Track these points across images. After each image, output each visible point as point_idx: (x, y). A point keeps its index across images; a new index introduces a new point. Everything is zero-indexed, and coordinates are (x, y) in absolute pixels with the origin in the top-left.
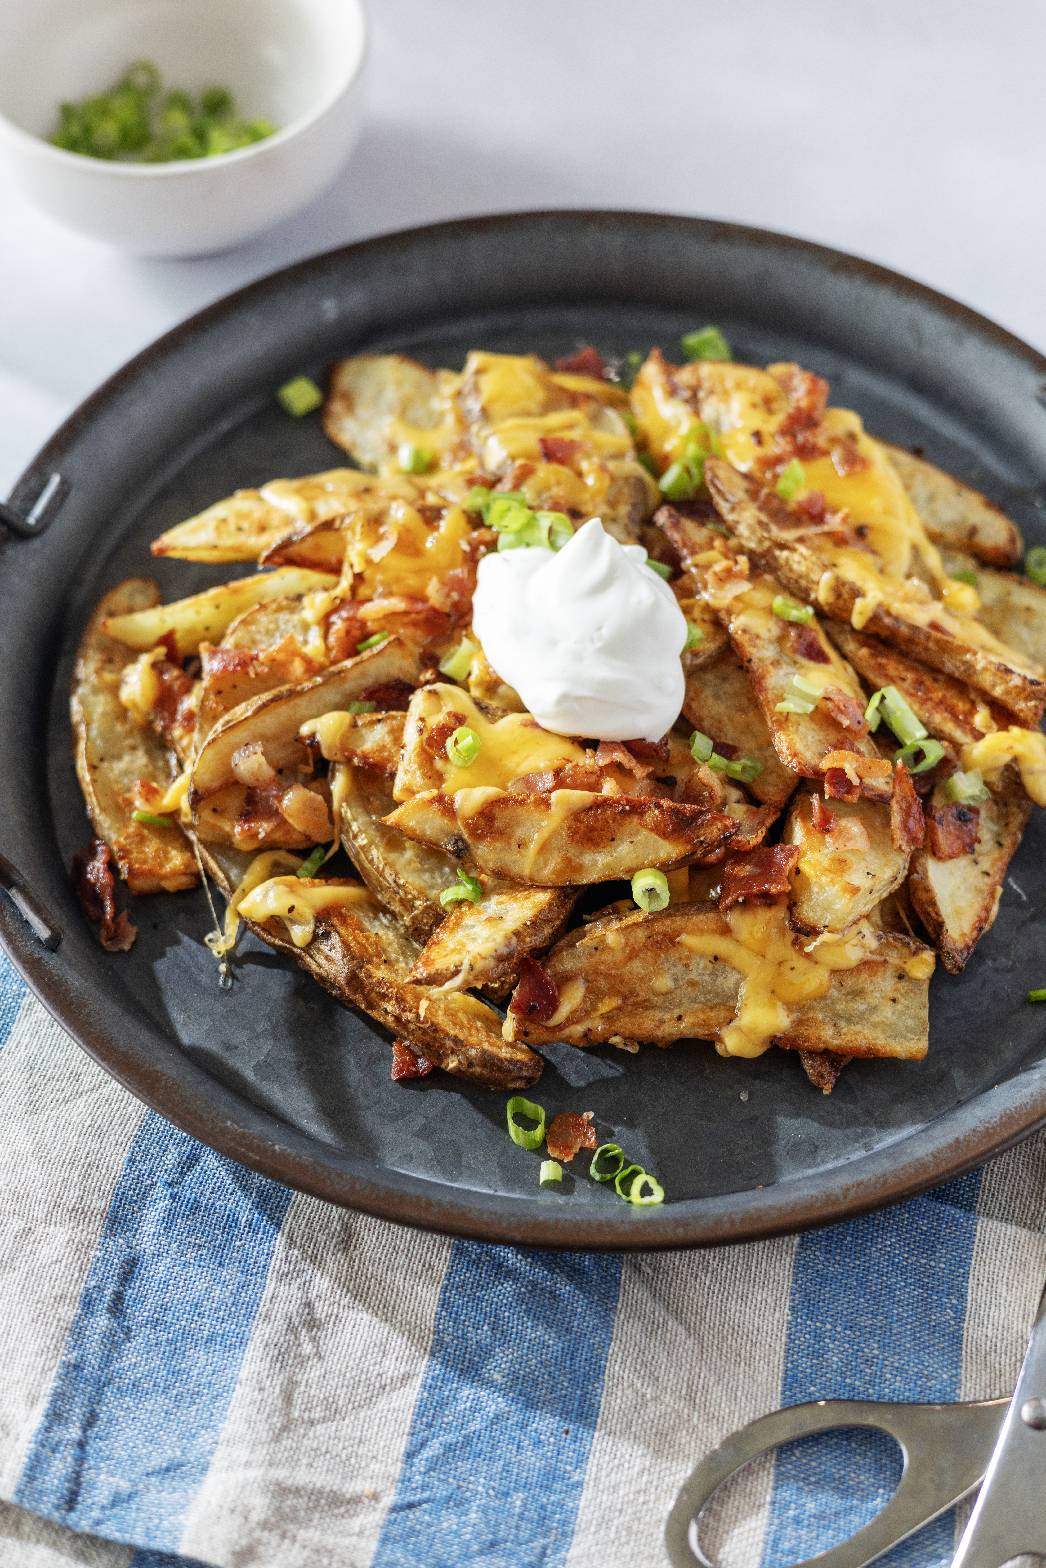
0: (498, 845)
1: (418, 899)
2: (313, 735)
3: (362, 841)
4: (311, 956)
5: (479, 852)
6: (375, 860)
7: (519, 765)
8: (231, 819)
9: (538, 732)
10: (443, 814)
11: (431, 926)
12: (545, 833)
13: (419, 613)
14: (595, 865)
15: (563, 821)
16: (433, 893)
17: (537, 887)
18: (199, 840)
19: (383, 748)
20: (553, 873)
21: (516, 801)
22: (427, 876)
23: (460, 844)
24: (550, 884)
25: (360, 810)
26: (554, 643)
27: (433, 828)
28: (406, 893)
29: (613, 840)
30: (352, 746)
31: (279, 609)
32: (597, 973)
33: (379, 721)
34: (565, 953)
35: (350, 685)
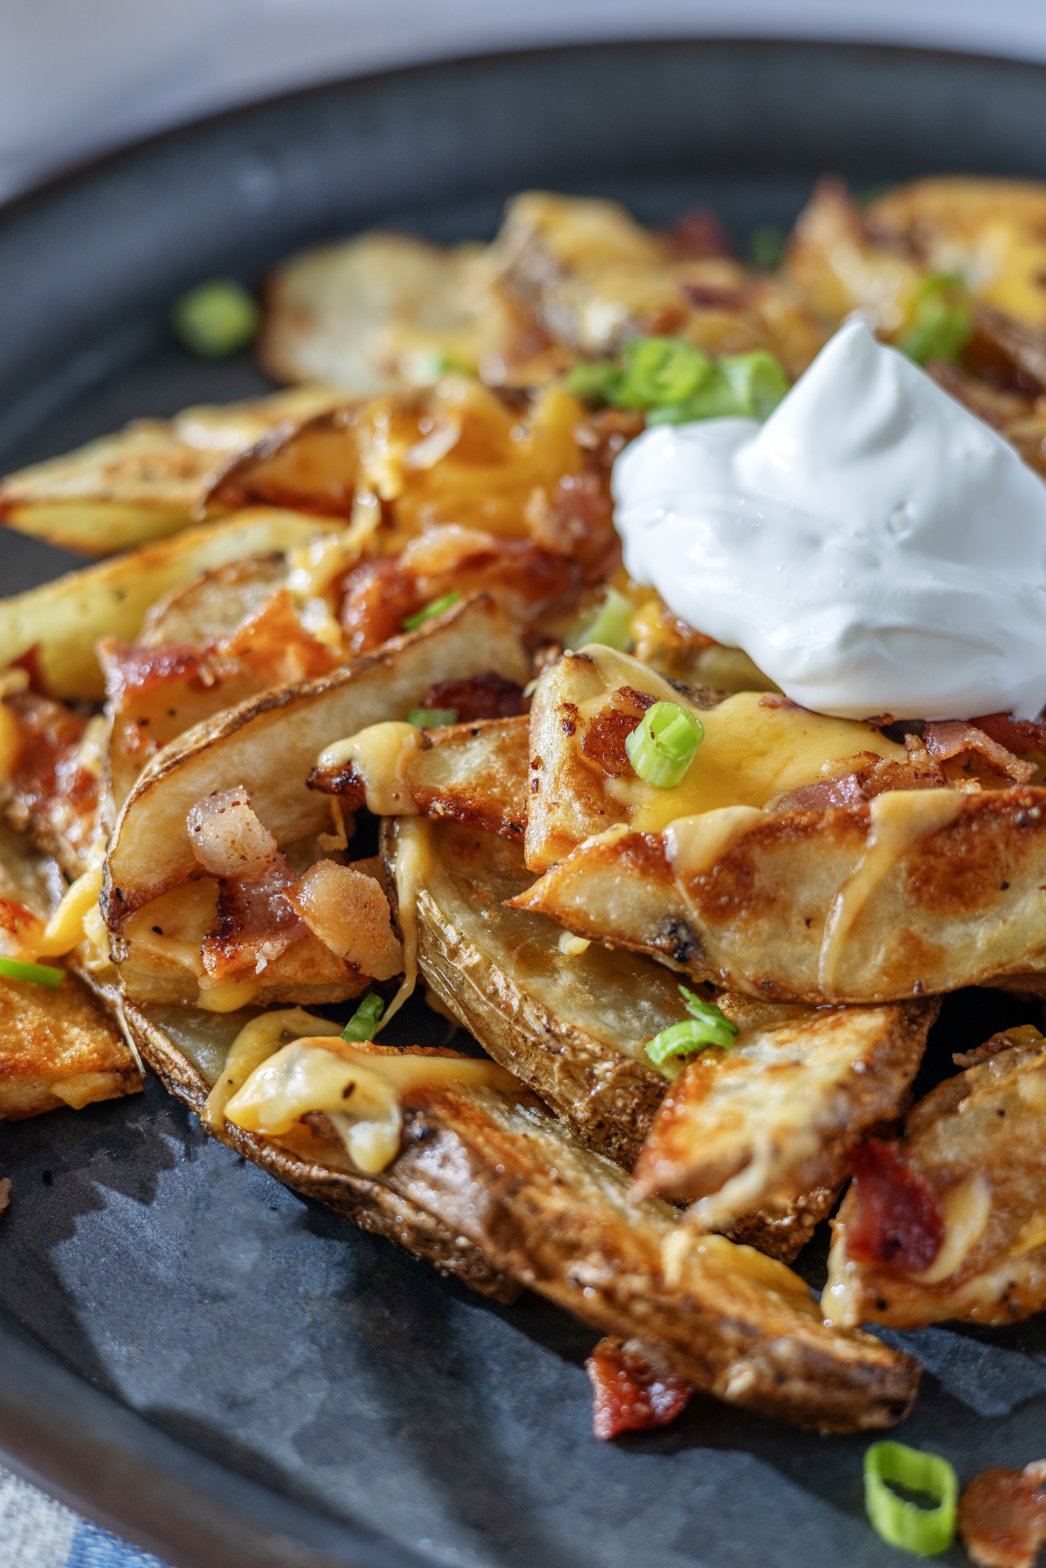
0: (764, 925)
1: (603, 1059)
2: (348, 765)
3: (470, 957)
4: (395, 1191)
5: (724, 944)
6: (502, 993)
7: (777, 774)
8: (192, 944)
9: (799, 716)
10: (644, 872)
11: (634, 1113)
12: (861, 888)
13: (514, 557)
14: (970, 946)
15: (898, 858)
16: (631, 1046)
17: (850, 1006)
18: (126, 999)
19: (489, 780)
20: (884, 972)
21: (797, 828)
22: (610, 1017)
23: (683, 933)
24: (877, 997)
25: (456, 903)
26: (813, 541)
27: (624, 906)
28: (574, 1050)
29: (1005, 886)
30: (427, 783)
31: (244, 578)
32: (1009, 1163)
33: (474, 732)
34: (940, 1126)
35: (402, 686)
